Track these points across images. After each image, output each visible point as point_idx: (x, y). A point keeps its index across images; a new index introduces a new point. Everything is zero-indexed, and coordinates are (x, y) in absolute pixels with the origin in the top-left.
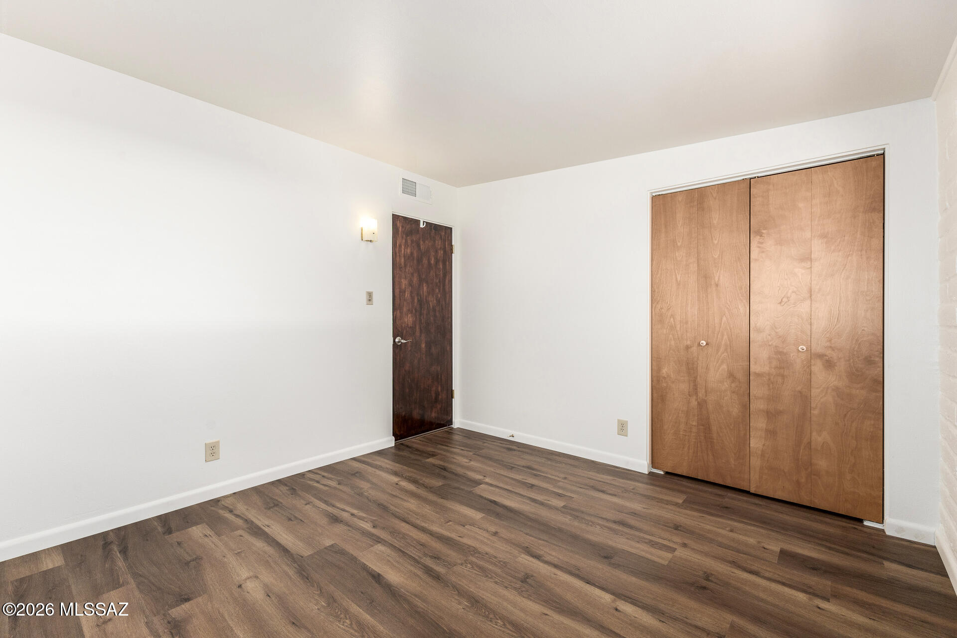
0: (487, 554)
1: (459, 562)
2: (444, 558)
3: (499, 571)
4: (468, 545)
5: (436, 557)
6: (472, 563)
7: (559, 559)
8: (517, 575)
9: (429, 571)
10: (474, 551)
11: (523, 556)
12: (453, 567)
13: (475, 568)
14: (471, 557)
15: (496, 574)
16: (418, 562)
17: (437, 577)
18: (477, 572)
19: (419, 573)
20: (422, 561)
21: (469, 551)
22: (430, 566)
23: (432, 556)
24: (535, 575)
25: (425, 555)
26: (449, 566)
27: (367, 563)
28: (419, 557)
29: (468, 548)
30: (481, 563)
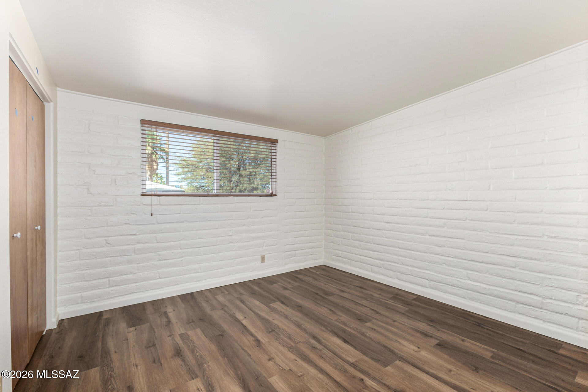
0: (284, 346)
1: (301, 344)
2: (310, 347)
3: (282, 336)
4: (293, 353)
5: (314, 348)
6: (294, 342)
7: (246, 338)
8: (275, 333)
9: (319, 341)
10: (291, 349)
11: (264, 342)
12: (305, 341)
13: (293, 339)
14: (294, 346)
15: (284, 335)
16: (324, 346)
17: (314, 337)
18: (294, 337)
19: (323, 341)
20: (322, 347)
21: (293, 349)
22: (318, 343)
23: (316, 349)
24: (266, 332)
25: (320, 350)
26: (307, 342)
27: (355, 350)
28: (324, 349)
29: (293, 351)
30: (289, 341)
